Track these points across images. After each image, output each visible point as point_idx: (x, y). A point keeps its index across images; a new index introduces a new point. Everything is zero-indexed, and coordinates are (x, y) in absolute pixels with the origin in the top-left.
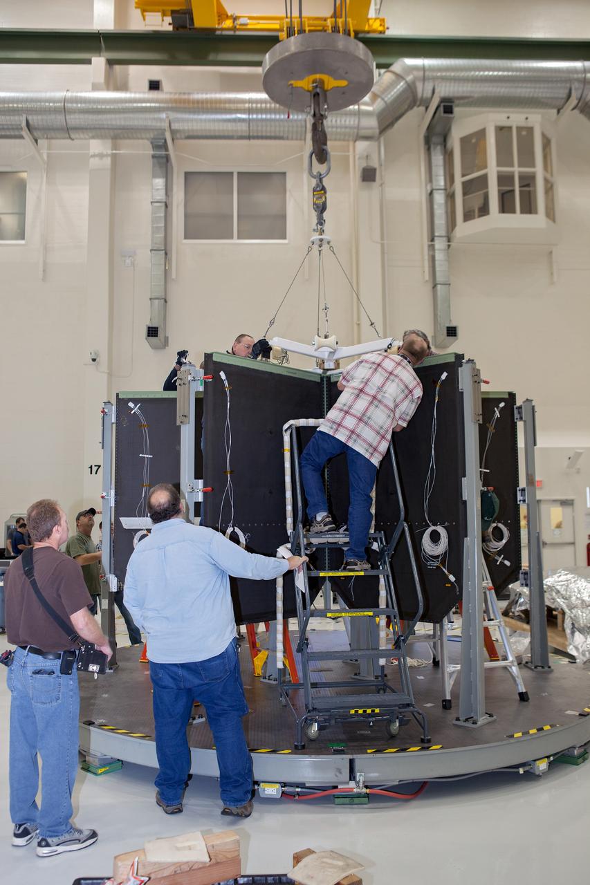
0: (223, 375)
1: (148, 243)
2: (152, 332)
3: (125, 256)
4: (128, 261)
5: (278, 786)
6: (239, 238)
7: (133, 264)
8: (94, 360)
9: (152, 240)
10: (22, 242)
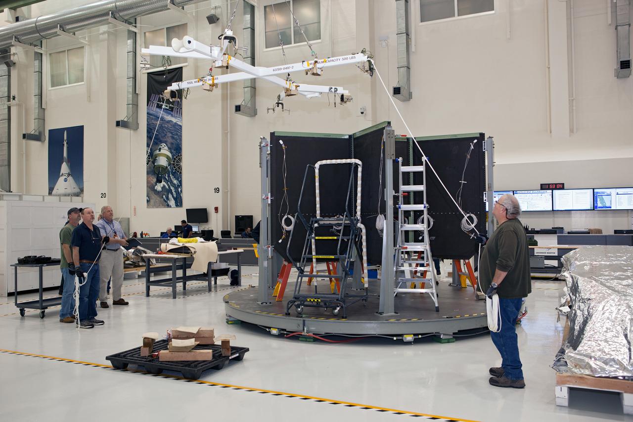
0: (281, 142)
1: (395, 30)
2: (397, 91)
3: (381, 41)
4: (384, 44)
5: (277, 330)
6: (459, 15)
7: (387, 45)
8: (362, 113)
9: (397, 27)
10: (319, 41)
